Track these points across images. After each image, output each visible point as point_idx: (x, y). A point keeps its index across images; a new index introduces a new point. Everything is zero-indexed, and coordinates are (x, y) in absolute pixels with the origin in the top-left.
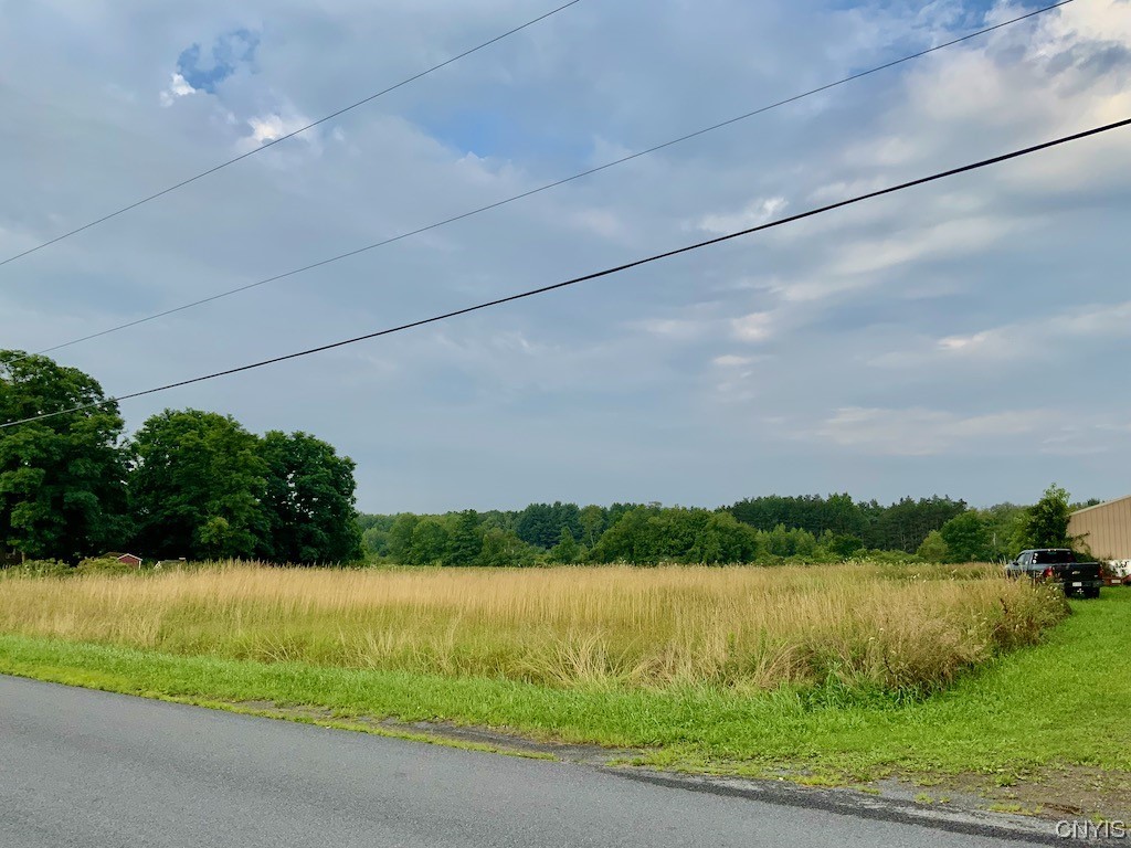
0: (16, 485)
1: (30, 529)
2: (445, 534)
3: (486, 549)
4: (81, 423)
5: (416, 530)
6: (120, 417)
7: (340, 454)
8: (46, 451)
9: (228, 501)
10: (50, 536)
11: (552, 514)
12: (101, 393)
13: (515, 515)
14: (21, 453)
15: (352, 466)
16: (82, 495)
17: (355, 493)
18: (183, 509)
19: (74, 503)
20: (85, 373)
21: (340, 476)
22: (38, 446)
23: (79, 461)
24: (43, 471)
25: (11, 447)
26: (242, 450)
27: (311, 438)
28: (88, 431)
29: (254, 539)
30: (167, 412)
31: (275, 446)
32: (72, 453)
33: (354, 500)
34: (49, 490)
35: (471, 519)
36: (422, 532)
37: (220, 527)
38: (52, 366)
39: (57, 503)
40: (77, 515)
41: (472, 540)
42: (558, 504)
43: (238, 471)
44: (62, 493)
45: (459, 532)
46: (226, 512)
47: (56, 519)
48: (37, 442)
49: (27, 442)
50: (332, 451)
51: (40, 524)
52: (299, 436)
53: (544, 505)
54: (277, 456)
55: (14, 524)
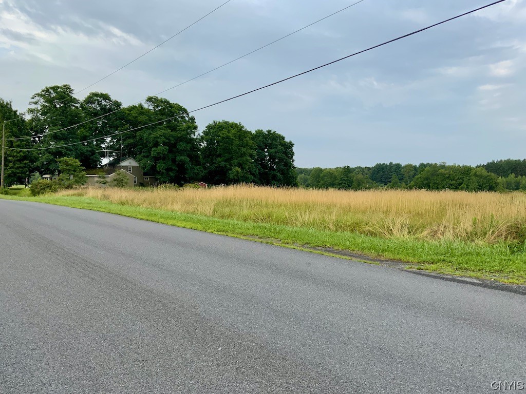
0: (158, 153)
1: (164, 171)
2: (335, 177)
3: (355, 184)
4: (181, 127)
5: (322, 175)
6: (196, 124)
7: (287, 140)
8: (167, 139)
9: (240, 160)
10: (171, 174)
11: (388, 168)
12: (188, 114)
13: (369, 169)
14: (159, 140)
15: (292, 145)
16: (183, 158)
17: (294, 157)
18: (223, 164)
19: (180, 161)
20: (181, 105)
21: (287, 149)
22: (165, 137)
23: (181, 143)
24: (167, 147)
25: (155, 138)
26: (245, 138)
27: (274, 132)
28: (184, 131)
29: (251, 177)
30: (214, 122)
31: (259, 136)
32: (179, 140)
33: (293, 161)
34: (171, 156)
35: (347, 170)
36: (324, 176)
37: (237, 171)
38: (168, 103)
39: (174, 161)
40: (181, 167)
41: (347, 180)
42: (391, 163)
43: (244, 147)
44: (175, 157)
45: (342, 176)
46: (240, 165)
47: (174, 167)
48: (164, 135)
49: (161, 135)
50: (283, 138)
51: (168, 170)
52: (269, 132)
53: (384, 164)
54: (260, 141)
55: (158, 169)
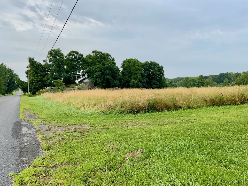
0: (97, 75)
1: (100, 83)
2: (196, 81)
3: (205, 84)
4: (107, 63)
5: (188, 80)
6: (115, 61)
7: (160, 65)
8: (101, 69)
9: (135, 76)
10: (104, 84)
11: (226, 75)
12: (111, 57)
13: (216, 76)
14: (97, 70)
15: (163, 67)
16: (108, 77)
17: (164, 73)
18: (127, 78)
19: (107, 78)
20: (108, 53)
21: (160, 70)
22: (100, 68)
23: (107, 70)
24: (101, 73)
25: (95, 69)
26: (136, 66)
27: (154, 62)
28: (108, 65)
29: (140, 84)
30: (126, 59)
31: (147, 64)
32: (106, 69)
33: (164, 75)
34: (103, 76)
35: (201, 77)
36: (190, 81)
37: (133, 82)
38: (101, 53)
39: (104, 78)
40: (108, 80)
41: (202, 82)
42: (228, 73)
43: (136, 70)
44: (105, 76)
45: (199, 81)
46: (134, 79)
47: (104, 81)
48: (99, 67)
49: (98, 68)
50: (158, 64)
51: (102, 82)
52: (151, 62)
53: (224, 73)
54: (147, 66)
55: (98, 82)
